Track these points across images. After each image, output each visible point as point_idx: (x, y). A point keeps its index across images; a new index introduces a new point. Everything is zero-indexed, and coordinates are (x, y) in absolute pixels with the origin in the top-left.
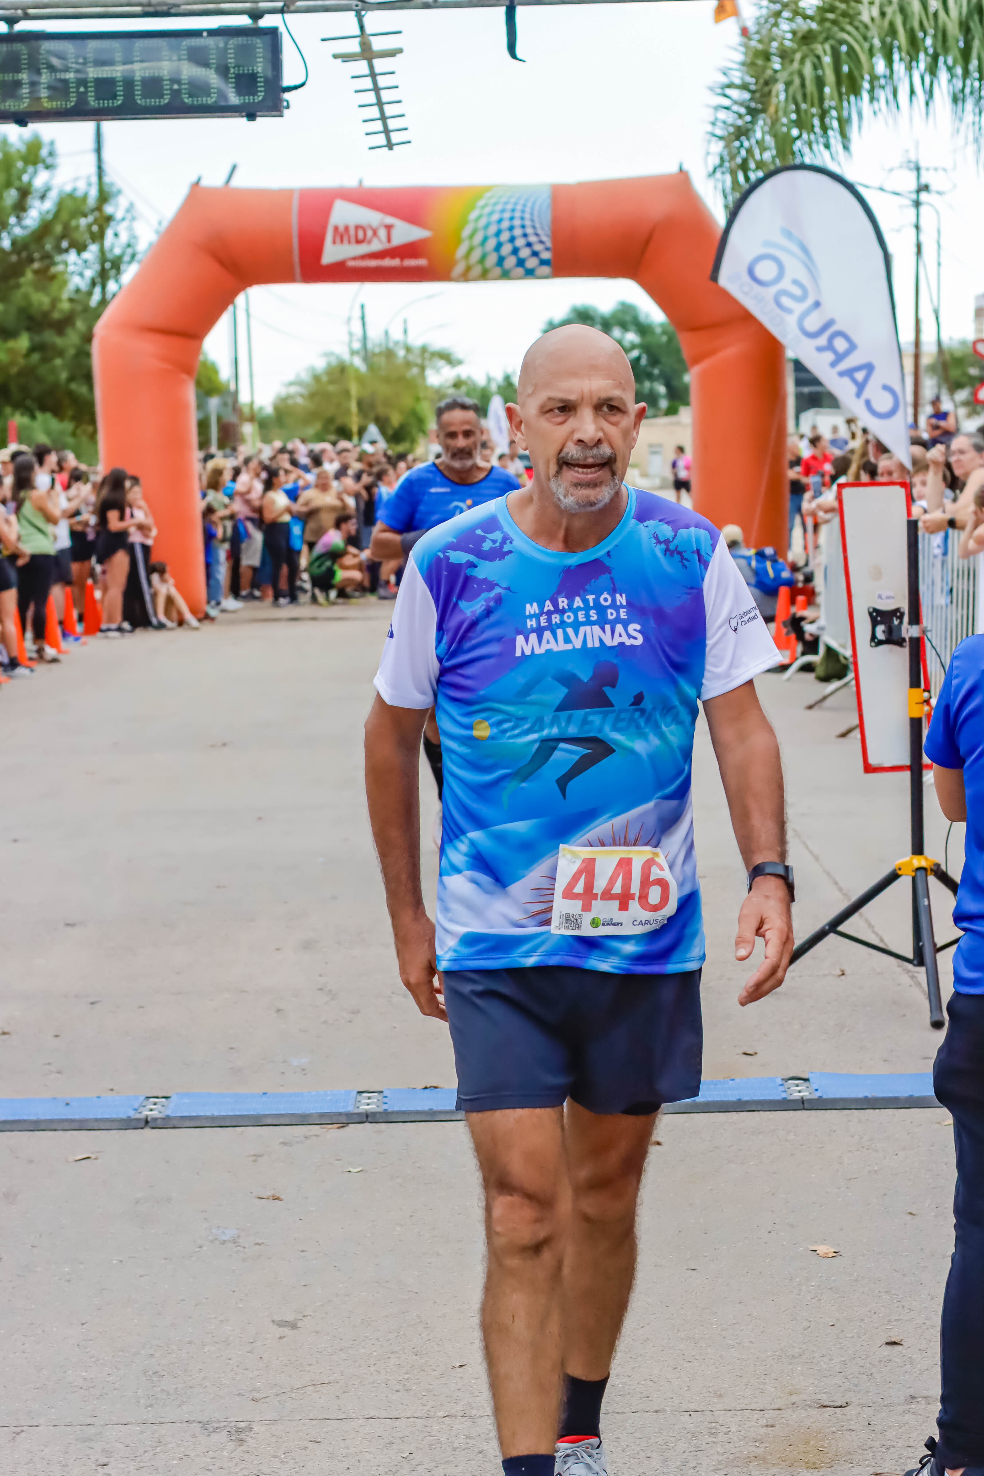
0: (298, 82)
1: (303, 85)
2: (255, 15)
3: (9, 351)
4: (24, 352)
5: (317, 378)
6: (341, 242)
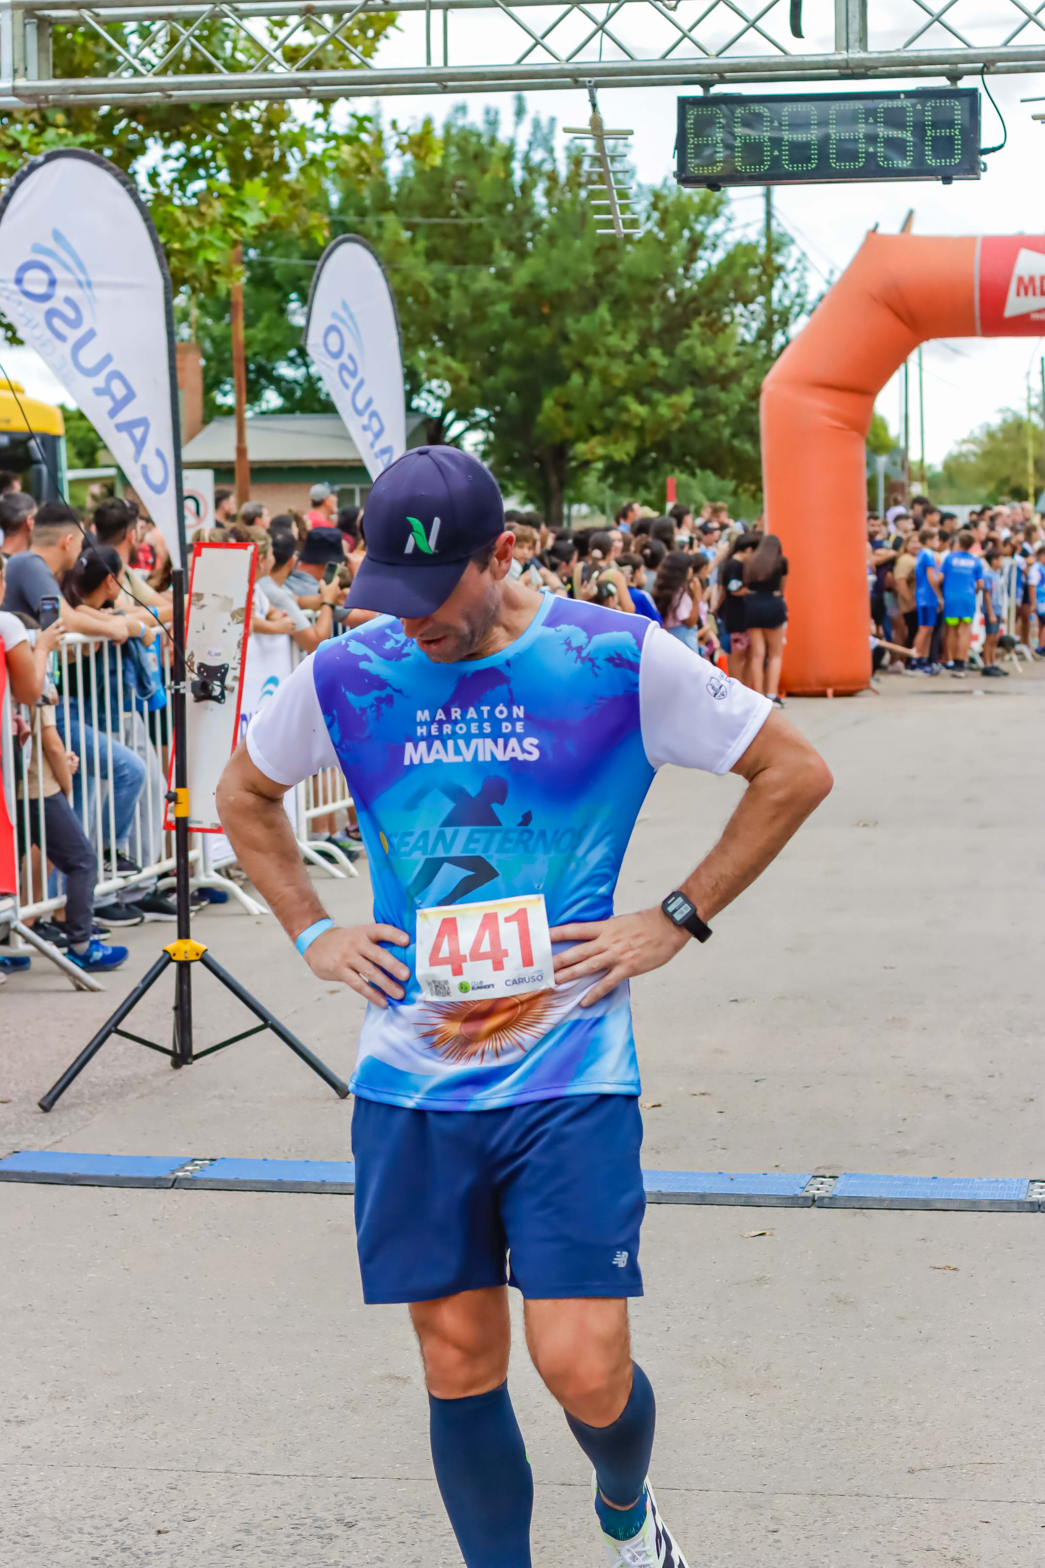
3: (671, 406)
4: (687, 407)
5: (991, 435)
6: (1026, 294)
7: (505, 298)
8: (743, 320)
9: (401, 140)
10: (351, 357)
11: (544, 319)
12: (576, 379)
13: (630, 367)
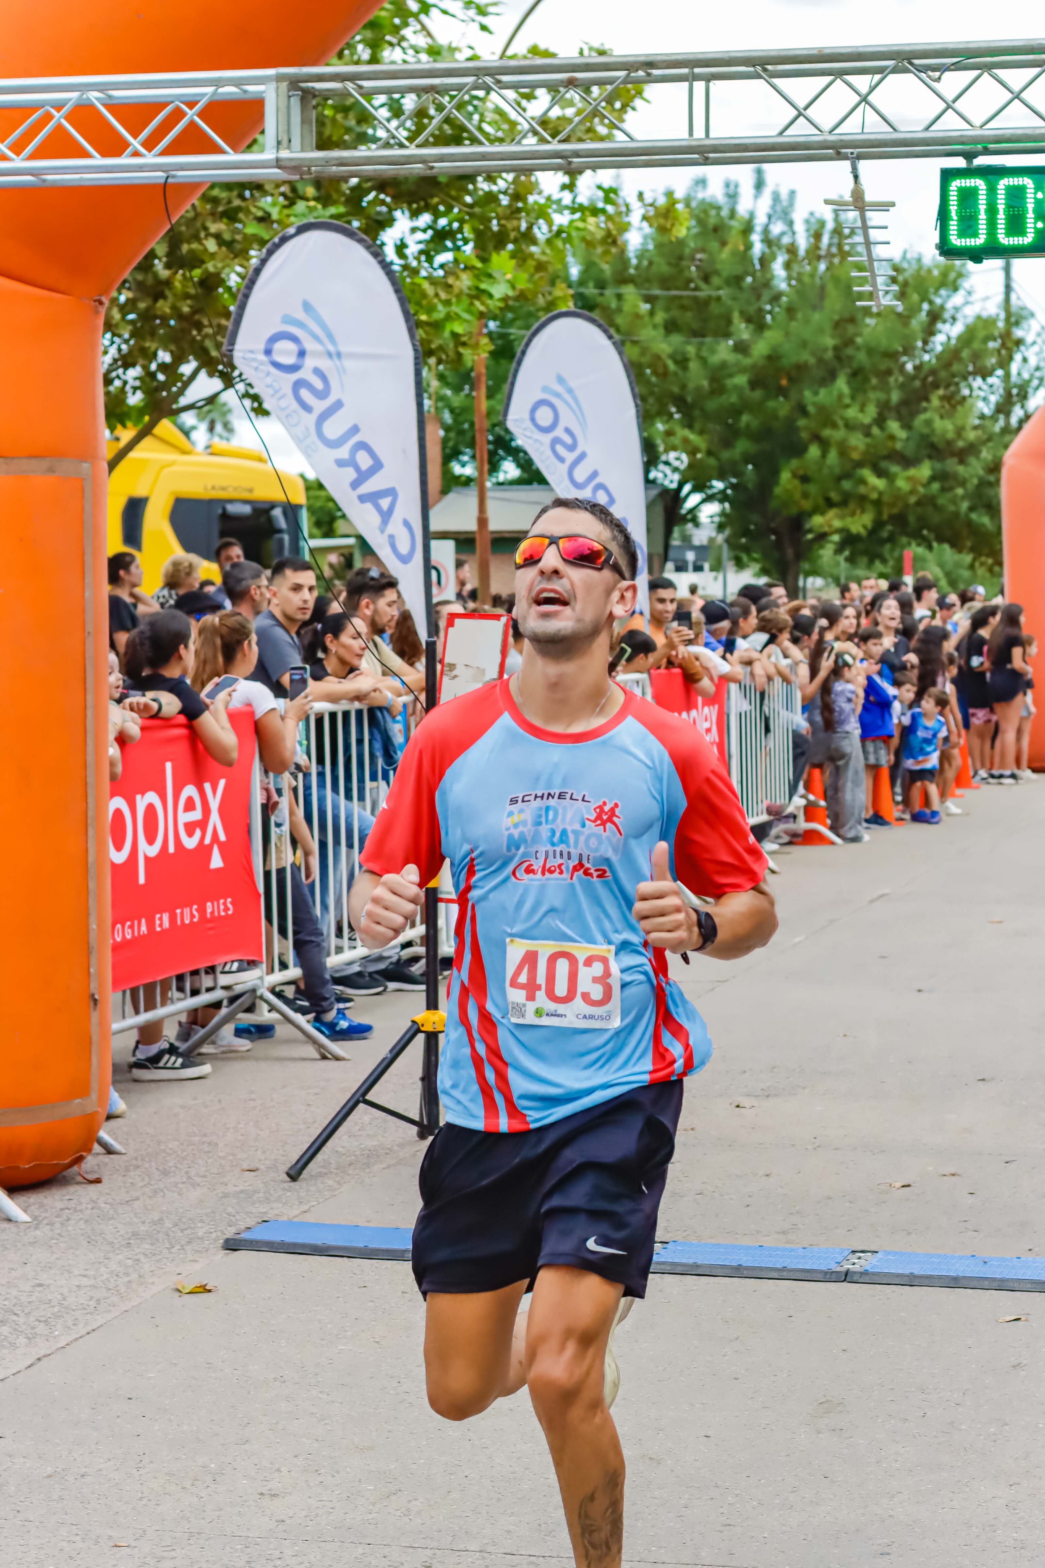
4: (925, 480)
8: (982, 394)
9: (646, 212)
11: (782, 392)
12: (814, 451)
13: (868, 440)
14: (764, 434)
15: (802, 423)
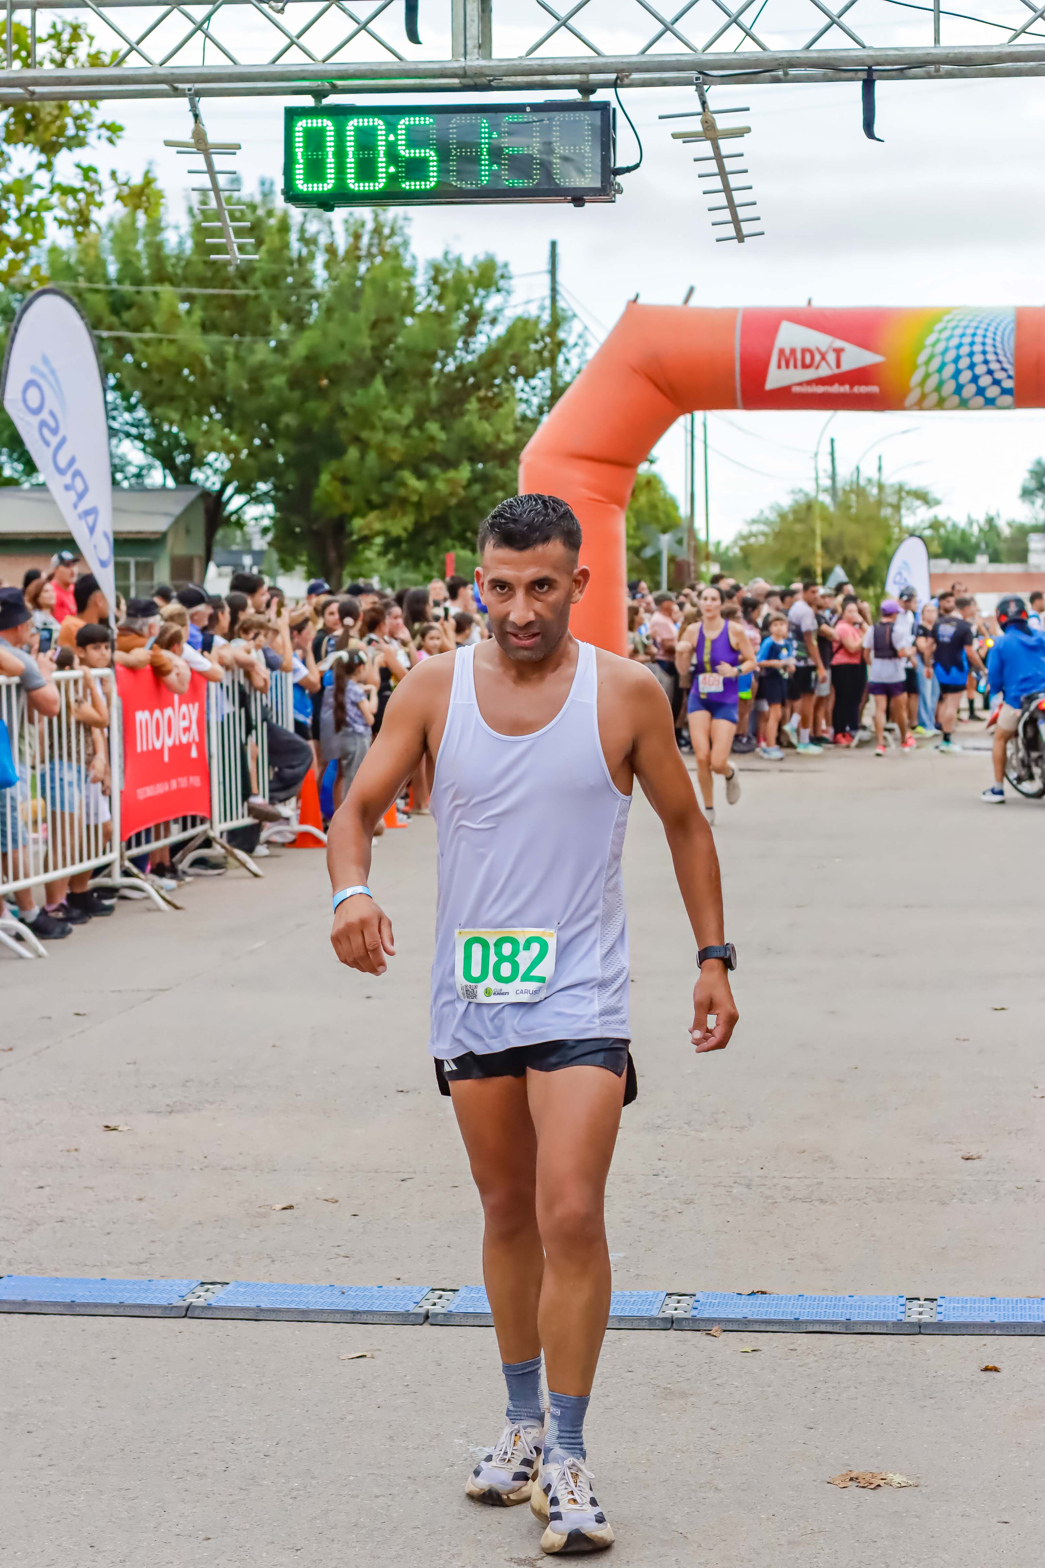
0: (631, 164)
1: (637, 166)
2: (587, 89)
3: (448, 481)
4: (464, 483)
5: (783, 516)
6: (787, 366)
7: (283, 370)
8: (524, 396)
9: (120, 191)
10: (52, 414)
11: (322, 393)
12: (353, 453)
13: (407, 441)
14: (303, 435)
15: (341, 424)
